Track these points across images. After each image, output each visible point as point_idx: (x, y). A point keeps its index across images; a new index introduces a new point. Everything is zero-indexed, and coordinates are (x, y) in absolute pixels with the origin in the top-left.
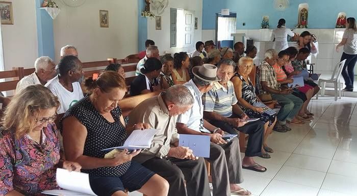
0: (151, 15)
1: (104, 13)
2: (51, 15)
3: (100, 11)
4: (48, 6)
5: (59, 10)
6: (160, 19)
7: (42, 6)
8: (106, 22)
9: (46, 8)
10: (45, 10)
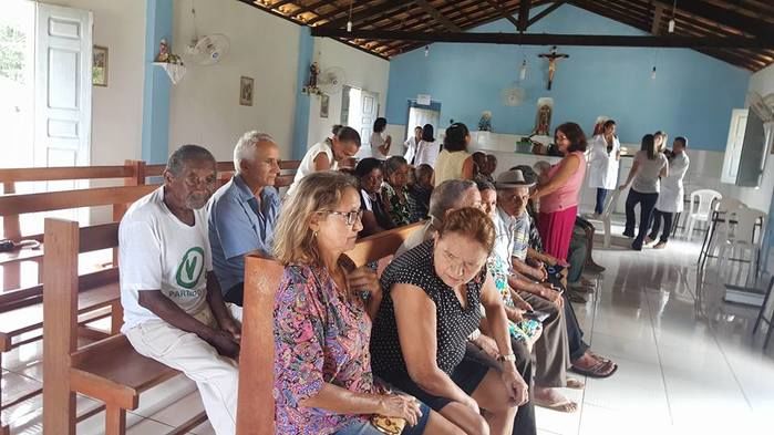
0: (319, 93)
1: (247, 82)
2: (171, 75)
3: (243, 77)
4: (168, 61)
5: (184, 70)
6: (327, 101)
7: (157, 60)
8: (250, 97)
9: (165, 65)
10: (161, 67)
